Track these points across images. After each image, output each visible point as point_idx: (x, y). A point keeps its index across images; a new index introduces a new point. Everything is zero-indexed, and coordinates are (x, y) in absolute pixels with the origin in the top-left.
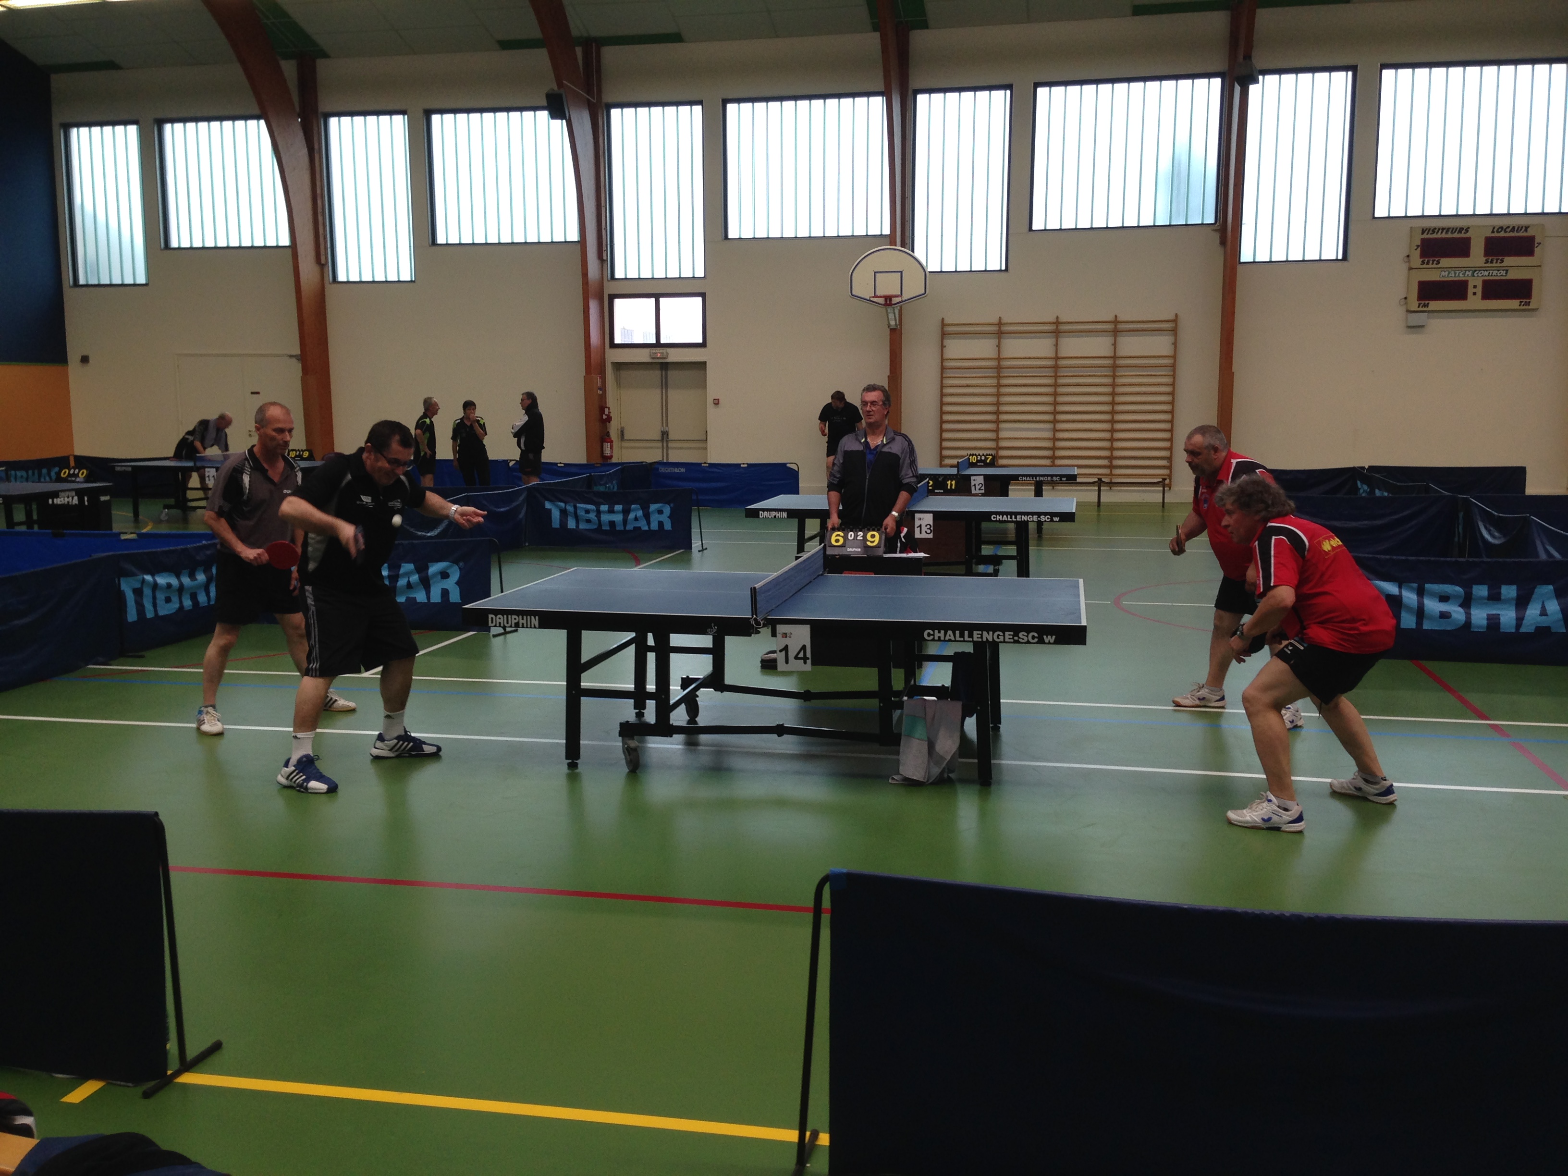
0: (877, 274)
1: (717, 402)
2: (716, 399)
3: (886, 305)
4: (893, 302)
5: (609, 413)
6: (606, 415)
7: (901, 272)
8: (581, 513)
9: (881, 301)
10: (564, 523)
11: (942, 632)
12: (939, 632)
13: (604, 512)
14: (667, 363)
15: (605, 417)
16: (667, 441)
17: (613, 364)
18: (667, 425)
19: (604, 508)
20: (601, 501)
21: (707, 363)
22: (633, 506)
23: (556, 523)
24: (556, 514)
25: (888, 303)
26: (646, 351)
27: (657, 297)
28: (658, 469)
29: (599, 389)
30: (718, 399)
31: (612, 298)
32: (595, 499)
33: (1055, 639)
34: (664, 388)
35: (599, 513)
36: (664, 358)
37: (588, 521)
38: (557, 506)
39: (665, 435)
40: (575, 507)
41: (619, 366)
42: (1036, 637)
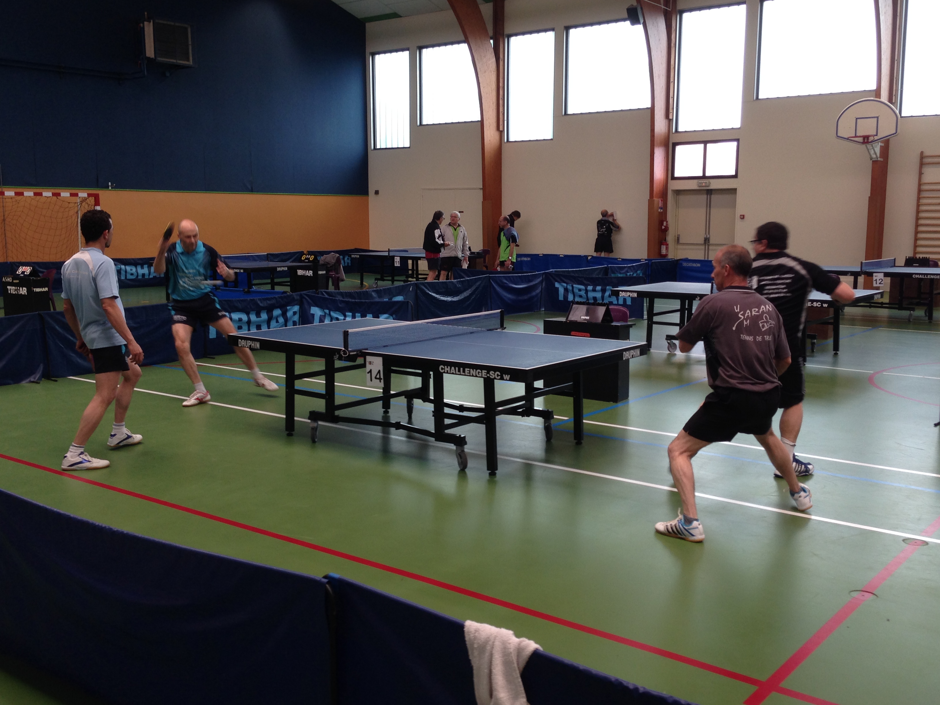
0: (858, 120)
1: (743, 217)
2: (742, 215)
3: (864, 143)
4: (870, 141)
5: (667, 225)
6: (664, 226)
7: (878, 117)
8: (576, 291)
9: (861, 140)
10: (566, 297)
11: (449, 367)
12: (447, 368)
13: (590, 291)
14: (711, 190)
15: (663, 227)
16: (709, 245)
17: (672, 190)
18: (709, 234)
19: (590, 288)
20: (589, 283)
21: (737, 190)
22: (608, 287)
23: (561, 298)
24: (561, 291)
25: (866, 141)
26: (695, 181)
27: (705, 143)
28: (682, 264)
29: (660, 208)
30: (744, 216)
31: (675, 145)
32: (585, 282)
33: (510, 377)
34: (708, 207)
35: (587, 291)
36: (708, 186)
37: (581, 296)
38: (562, 286)
39: (707, 240)
40: (573, 287)
41: (678, 192)
42: (499, 376)
